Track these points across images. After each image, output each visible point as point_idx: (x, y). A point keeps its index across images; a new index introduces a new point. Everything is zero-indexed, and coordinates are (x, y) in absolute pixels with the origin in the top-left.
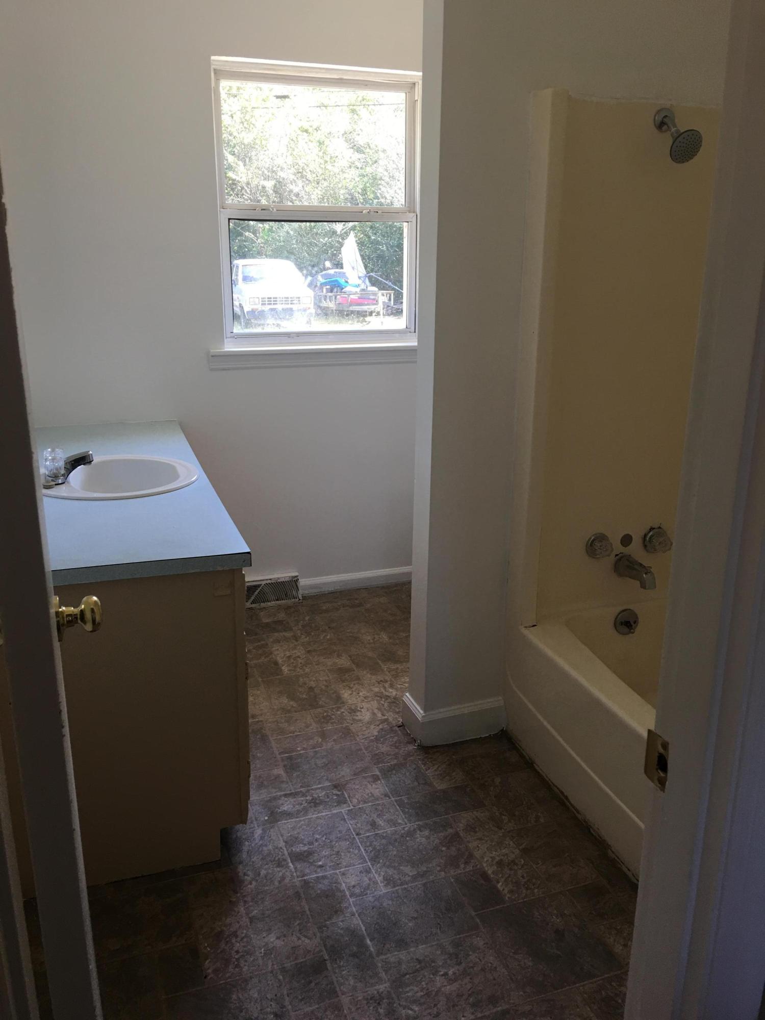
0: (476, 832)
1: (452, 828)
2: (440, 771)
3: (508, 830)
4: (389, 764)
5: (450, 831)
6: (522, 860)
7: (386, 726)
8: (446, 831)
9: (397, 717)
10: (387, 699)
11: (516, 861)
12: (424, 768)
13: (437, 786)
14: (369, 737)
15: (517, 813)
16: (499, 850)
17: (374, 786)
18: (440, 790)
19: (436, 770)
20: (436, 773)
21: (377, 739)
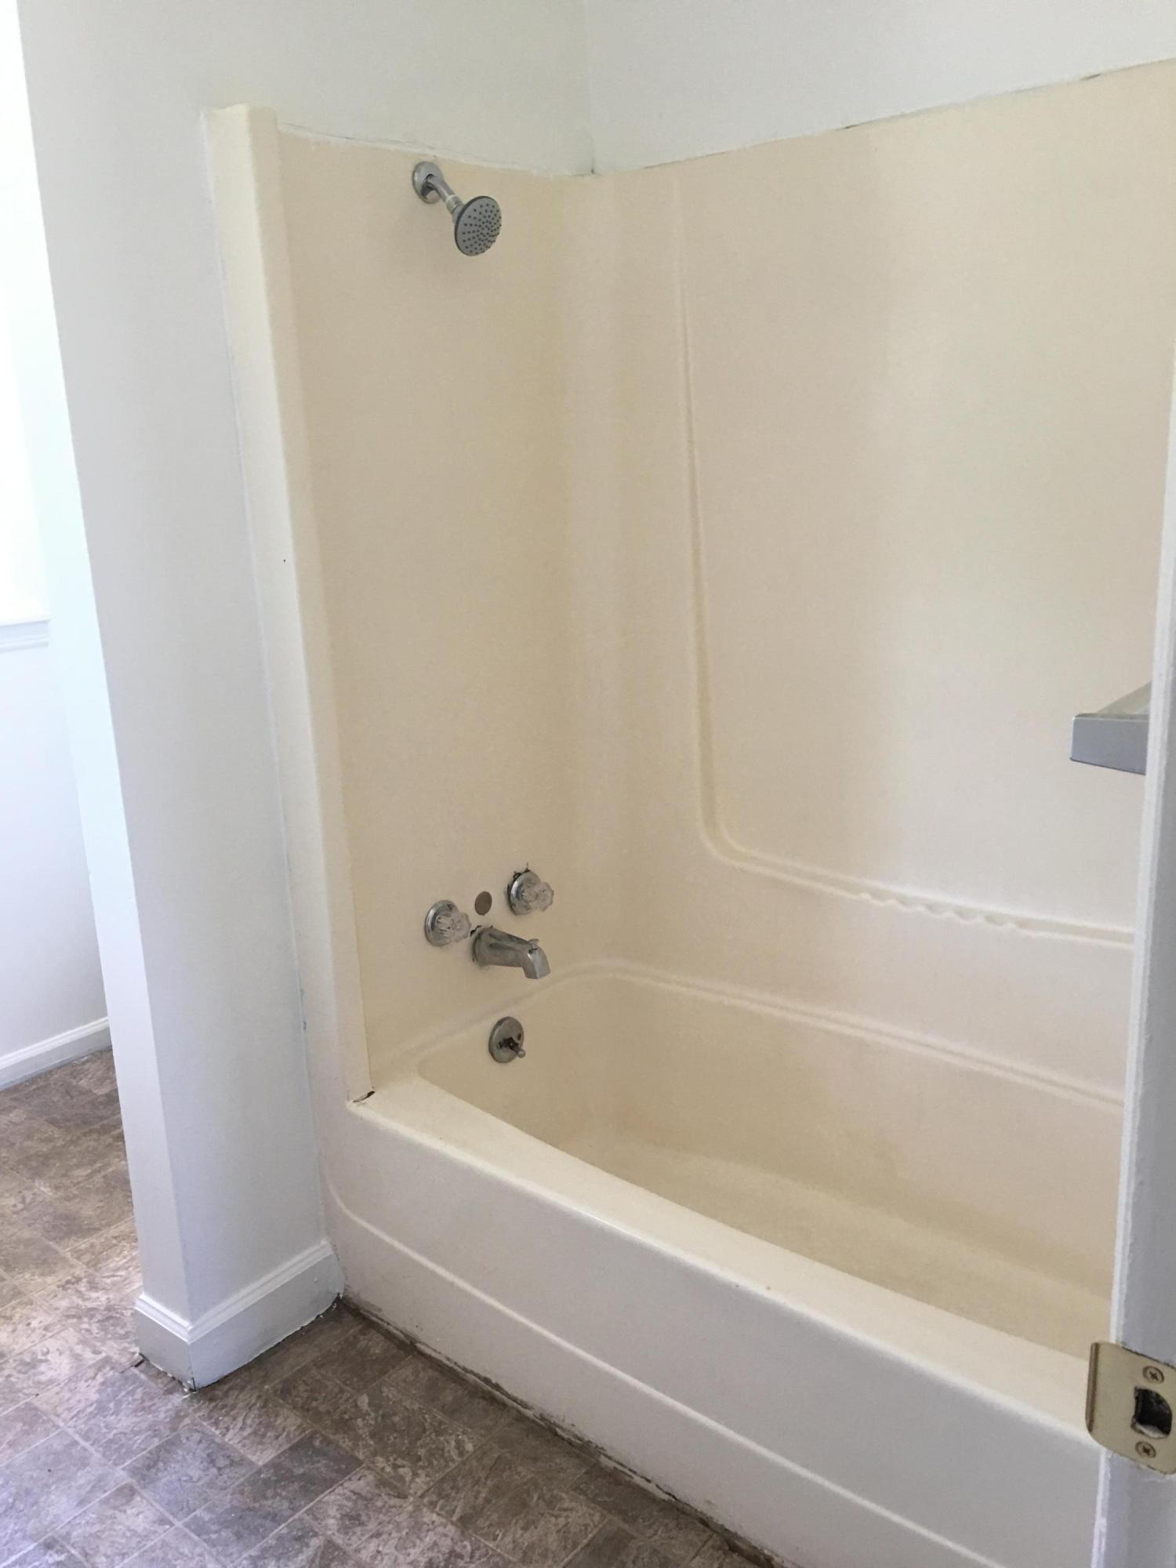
0: (362, 1524)
1: (316, 1535)
2: (251, 1426)
3: (419, 1493)
4: (145, 1452)
5: (315, 1542)
6: (466, 1543)
7: (111, 1373)
8: (307, 1545)
9: (126, 1345)
10: (92, 1317)
11: (458, 1549)
12: (217, 1432)
13: (254, 1458)
14: (84, 1410)
15: (422, 1452)
16: (418, 1541)
17: (129, 1512)
18: (265, 1466)
19: (242, 1429)
20: (245, 1433)
21: (101, 1409)
